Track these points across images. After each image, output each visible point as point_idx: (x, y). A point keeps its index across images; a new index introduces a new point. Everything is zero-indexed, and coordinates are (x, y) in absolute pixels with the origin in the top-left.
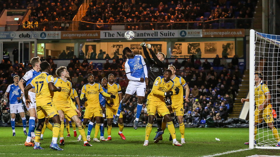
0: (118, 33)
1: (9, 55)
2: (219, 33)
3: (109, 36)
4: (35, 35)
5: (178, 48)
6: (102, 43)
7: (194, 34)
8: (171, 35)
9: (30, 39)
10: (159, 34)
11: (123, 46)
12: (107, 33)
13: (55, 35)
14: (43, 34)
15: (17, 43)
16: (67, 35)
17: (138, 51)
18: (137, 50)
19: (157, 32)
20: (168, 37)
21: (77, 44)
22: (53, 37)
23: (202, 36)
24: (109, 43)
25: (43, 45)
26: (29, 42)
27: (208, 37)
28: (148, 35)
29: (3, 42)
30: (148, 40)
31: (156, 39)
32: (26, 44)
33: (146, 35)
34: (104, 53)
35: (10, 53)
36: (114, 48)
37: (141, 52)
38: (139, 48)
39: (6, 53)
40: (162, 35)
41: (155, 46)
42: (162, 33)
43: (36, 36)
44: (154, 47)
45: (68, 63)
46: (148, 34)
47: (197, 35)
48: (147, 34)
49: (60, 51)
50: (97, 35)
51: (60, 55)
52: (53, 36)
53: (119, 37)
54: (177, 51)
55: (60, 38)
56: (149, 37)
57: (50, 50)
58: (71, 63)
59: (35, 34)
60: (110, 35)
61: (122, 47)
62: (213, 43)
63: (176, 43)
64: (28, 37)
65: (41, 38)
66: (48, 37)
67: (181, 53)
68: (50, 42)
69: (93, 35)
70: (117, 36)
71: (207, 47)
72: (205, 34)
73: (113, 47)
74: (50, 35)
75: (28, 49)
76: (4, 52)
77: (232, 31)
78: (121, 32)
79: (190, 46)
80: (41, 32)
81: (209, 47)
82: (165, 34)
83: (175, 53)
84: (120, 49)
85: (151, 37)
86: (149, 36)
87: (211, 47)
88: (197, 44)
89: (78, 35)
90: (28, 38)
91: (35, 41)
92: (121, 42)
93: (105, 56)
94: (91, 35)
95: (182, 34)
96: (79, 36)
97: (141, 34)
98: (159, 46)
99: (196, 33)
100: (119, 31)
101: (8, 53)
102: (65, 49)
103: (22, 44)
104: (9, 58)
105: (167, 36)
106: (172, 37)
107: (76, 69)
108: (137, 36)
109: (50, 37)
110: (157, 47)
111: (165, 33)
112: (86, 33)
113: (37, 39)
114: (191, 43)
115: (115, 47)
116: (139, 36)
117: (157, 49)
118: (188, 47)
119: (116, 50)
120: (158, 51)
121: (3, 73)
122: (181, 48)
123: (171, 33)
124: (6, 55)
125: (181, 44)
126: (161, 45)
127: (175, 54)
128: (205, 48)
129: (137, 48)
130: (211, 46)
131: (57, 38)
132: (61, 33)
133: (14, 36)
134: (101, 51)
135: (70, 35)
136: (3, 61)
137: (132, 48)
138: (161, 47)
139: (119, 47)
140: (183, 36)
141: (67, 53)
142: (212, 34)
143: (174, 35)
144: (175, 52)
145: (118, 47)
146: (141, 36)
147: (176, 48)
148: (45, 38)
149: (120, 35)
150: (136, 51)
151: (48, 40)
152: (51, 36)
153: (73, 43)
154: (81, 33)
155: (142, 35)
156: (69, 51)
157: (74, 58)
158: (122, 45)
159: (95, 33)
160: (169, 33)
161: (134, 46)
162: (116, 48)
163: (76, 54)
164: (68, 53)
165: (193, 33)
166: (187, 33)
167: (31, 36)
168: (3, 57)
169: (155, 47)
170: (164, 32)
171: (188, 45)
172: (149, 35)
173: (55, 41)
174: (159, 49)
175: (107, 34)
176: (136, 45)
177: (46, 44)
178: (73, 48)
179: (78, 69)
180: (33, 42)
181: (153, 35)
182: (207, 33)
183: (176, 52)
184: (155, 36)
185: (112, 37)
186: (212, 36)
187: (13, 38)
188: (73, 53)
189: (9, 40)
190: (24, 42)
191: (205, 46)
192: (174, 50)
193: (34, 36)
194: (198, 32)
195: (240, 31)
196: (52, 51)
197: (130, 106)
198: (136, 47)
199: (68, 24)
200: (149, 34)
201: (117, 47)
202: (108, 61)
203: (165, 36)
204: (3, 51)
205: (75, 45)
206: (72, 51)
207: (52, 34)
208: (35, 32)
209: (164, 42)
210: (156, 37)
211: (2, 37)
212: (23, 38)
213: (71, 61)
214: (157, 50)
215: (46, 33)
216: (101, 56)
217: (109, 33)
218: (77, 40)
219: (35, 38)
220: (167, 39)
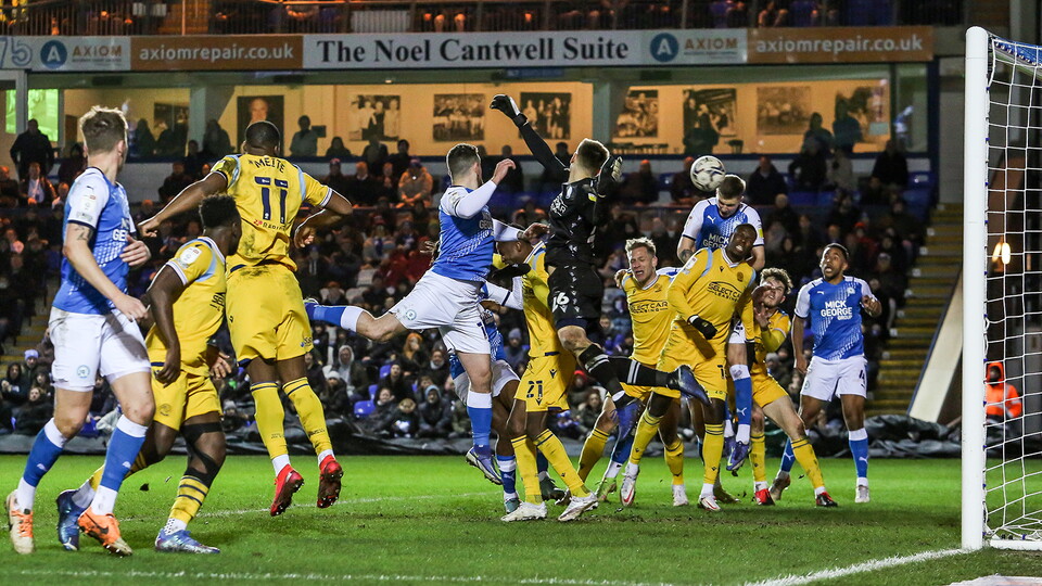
0: (379, 44)
2: (820, 46)
3: (340, 59)
4: (17, 52)
5: (639, 109)
6: (308, 89)
7: (713, 49)
8: (610, 56)
10: (559, 49)
12: (330, 45)
13: (104, 51)
14: (54, 49)
16: (159, 54)
17: (468, 123)
18: (463, 119)
19: (551, 41)
20: (596, 61)
21: (201, 93)
22: (95, 61)
23: (745, 58)
24: (340, 87)
25: (51, 95)
27: (776, 61)
28: (509, 55)
30: (510, 73)
31: (544, 72)
33: (502, 52)
34: (321, 131)
36: (363, 110)
37: (478, 127)
38: (470, 110)
40: (570, 54)
41: (542, 103)
42: (571, 43)
43: (21, 55)
44: (536, 106)
46: (511, 48)
47: (724, 53)
48: (507, 48)
50: (288, 53)
52: (99, 56)
53: (384, 62)
54: (638, 124)
55: (127, 67)
56: (514, 62)
59: (16, 49)
60: (344, 52)
61: (398, 108)
62: (794, 90)
63: (633, 88)
65: (43, 67)
66: (74, 61)
67: (653, 133)
68: (84, 82)
69: (270, 52)
70: (377, 60)
71: (769, 105)
72: (759, 50)
73: (356, 106)
74: (83, 51)
77: (880, 38)
78: (391, 42)
79: (692, 102)
80: (43, 40)
81: (777, 108)
82: (584, 47)
83: (630, 132)
84: (388, 113)
85: (523, 61)
86: (513, 55)
87: (787, 107)
88: (722, 91)
89: (204, 53)
91: (18, 76)
92: (392, 83)
94: (262, 53)
95: (661, 51)
96: (210, 55)
97: (480, 48)
98: (558, 102)
99: (718, 44)
100: (384, 38)
105: (592, 56)
106: (616, 61)
108: (464, 58)
109: (83, 60)
110: (549, 106)
111: (587, 42)
112: (241, 43)
113: (28, 71)
114: (698, 88)
115: (368, 104)
116: (471, 58)
117: (549, 114)
118: (686, 104)
119: (371, 120)
120: (552, 124)
122: (656, 112)
123: (610, 45)
125: (654, 94)
126: (566, 98)
127: (627, 136)
128: (760, 109)
129: (465, 113)
130: (784, 102)
131: (113, 67)
132: (133, 42)
134: (304, 121)
135: (171, 54)
137: (443, 109)
138: (565, 108)
139: (386, 106)
140: (665, 57)
142: (788, 49)
143: (623, 53)
144: (629, 126)
145: (379, 105)
146: (480, 58)
147: (632, 112)
148: (63, 68)
149: (389, 55)
150: (459, 123)
151: (75, 75)
152: (88, 57)
153: (182, 87)
154: (221, 45)
155: (484, 51)
157: (187, 152)
158: (397, 98)
159: (279, 43)
160: (605, 43)
161: (448, 102)
162: (373, 111)
163: (197, 132)
165: (706, 44)
166: (682, 44)
169: (541, 108)
170: (580, 42)
171: (687, 95)
172: (518, 54)
173: (106, 83)
174: (558, 113)
175: (333, 51)
176: (459, 96)
177: (66, 92)
178: (182, 110)
180: (9, 85)
181: (532, 54)
182: (768, 46)
183: (634, 126)
184: (542, 57)
185: (353, 64)
186: (791, 60)
188: (183, 130)
191: (760, 99)
192: (622, 119)
193: (13, 58)
194: (728, 40)
195: (914, 37)
197: (433, 366)
198: (457, 107)
199: (164, 7)
200: (515, 47)
201: (373, 106)
202: (338, 165)
203: (584, 56)
205: (191, 96)
206: (180, 121)
207: (92, 51)
208: (17, 38)
209: (579, 84)
210: (546, 62)
213: (175, 166)
214: (549, 121)
215: (66, 44)
217: (340, 43)
218: (201, 74)
219: (15, 66)
220: (594, 69)
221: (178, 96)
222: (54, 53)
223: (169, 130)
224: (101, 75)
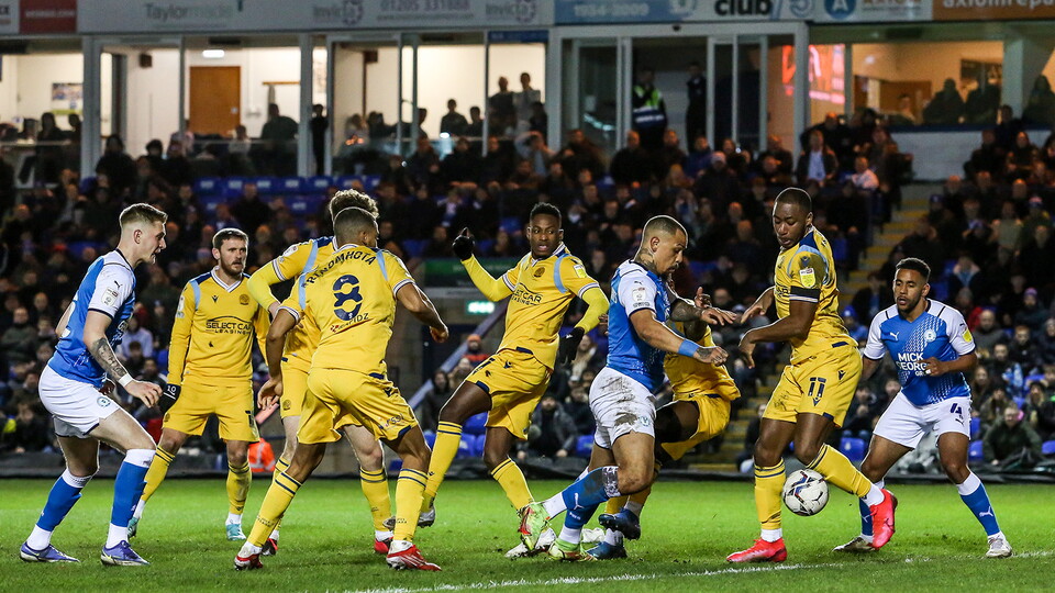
1: (662, 109)
9: (771, 20)
15: (699, 44)
21: (1018, 47)
22: (891, 9)
25: (838, 52)
26: (759, 36)
29: (635, 40)
32: (749, 48)
35: (673, 98)
39: (648, 96)
49: (926, 86)
51: (926, 103)
52: (894, 4)
55: (927, 15)
57: (874, 79)
58: (983, 145)
64: (759, 11)
65: (828, 18)
66: (865, 9)
68: (876, 35)
75: (757, 74)
76: (640, 93)
90: (760, 17)
91: (799, 31)
96: (1028, 1)
101: (658, 94)
102: (956, 76)
103: (729, 48)
104: (664, 123)
107: (1013, 177)
109: (874, 9)
113: (810, 23)
121: (632, 202)
124: (648, 107)
131: (911, 16)
133: (688, 8)
136: (630, 139)
141: (964, 95)
148: (851, 18)
151: (868, 27)
152: (880, 5)
153: (995, 39)
156: (973, 86)
157: (999, 120)
163: (1014, 97)
164: (972, 94)
167: (776, 6)
168: (635, 116)
177: (857, 48)
178: (995, 67)
179: (1020, 182)
180: (788, 40)
187: (687, 15)
188: (995, 92)
189: (665, 31)
190: (739, 37)
196: (883, 83)
205: (1005, 50)
206: (992, 81)
211: (625, 14)
212: (737, 17)
213: (984, 135)
218: (1017, 23)
219: (795, 18)
221: (990, 51)
223: (979, 90)
224: (897, 27)
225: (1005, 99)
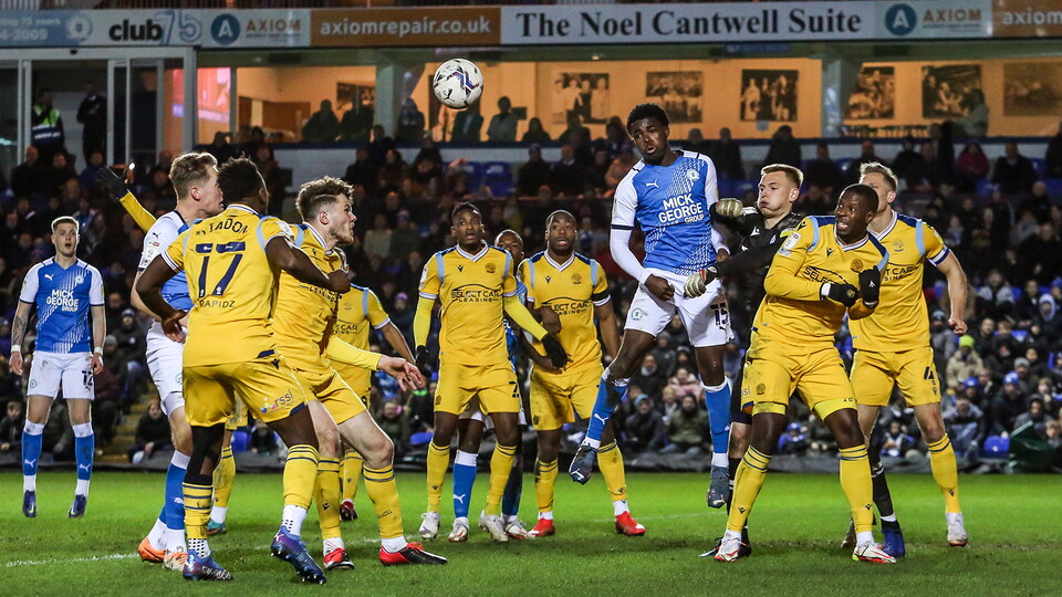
0: (586, 16)
1: (60, 125)
3: (542, 33)
4: (186, 26)
5: (874, 88)
6: (506, 67)
7: (954, 22)
8: (840, 29)
9: (161, 45)
10: (784, 22)
11: (612, 81)
12: (531, 18)
13: (281, 25)
14: (226, 23)
15: (101, 66)
16: (342, 28)
17: (685, 104)
18: (679, 99)
19: (775, 13)
20: (825, 35)
21: (389, 71)
22: (272, 36)
23: (989, 31)
24: (544, 65)
25: (223, 75)
26: (158, 59)
27: (1024, 35)
28: (729, 28)
29: (34, 63)
30: (731, 49)
31: (768, 47)
32: (142, 70)
33: (722, 26)
34: (521, 113)
35: (66, 113)
36: (568, 90)
37: (695, 108)
38: (686, 89)
39: (46, 114)
40: (797, 27)
41: (766, 81)
42: (797, 14)
43: (190, 30)
44: (759, 85)
45: (347, 165)
46: (731, 21)
47: (966, 26)
48: (726, 20)
49: (307, 106)
50: (484, 26)
51: (305, 122)
52: (275, 31)
53: (591, 37)
54: (872, 104)
55: (306, 41)
56: (734, 36)
57: (258, 100)
58: (358, 161)
59: (184, 23)
60: (547, 26)
61: (607, 87)
62: (1044, 66)
63: (867, 65)
64: (150, 37)
65: (214, 44)
66: (248, 36)
67: (889, 114)
68: (259, 60)
69: (465, 26)
70: (583, 34)
71: (1017, 84)
72: (1005, 22)
73: (560, 85)
74: (258, 26)
75: (153, 95)
76: (39, 112)
78: (598, 14)
79: (932, 80)
80: (216, 13)
81: (1026, 86)
82: (812, 19)
83: (863, 113)
84: (595, 93)
85: (745, 35)
86: (734, 29)
87: (1037, 86)
88: (965, 68)
89: (392, 27)
90: (151, 42)
91: (186, 54)
92: (599, 60)
93: (522, 128)
94: (456, 27)
95: (897, 23)
96: (398, 30)
97: (697, 21)
98: (783, 81)
99: (960, 15)
100: (591, 10)
101: (56, 113)
102: (333, 97)
103: (124, 70)
104: (61, 139)
105: (820, 29)
106: (847, 35)
107: (385, 192)
108: (679, 31)
109: (258, 36)
110: (775, 84)
111: (816, 15)
112: (432, 16)
113: (197, 48)
114: (938, 64)
115: (573, 83)
116: (687, 31)
117: (774, 94)
118: (925, 83)
119: (577, 101)
120: (777, 105)
121: (32, 214)
122: (893, 90)
123: (840, 17)
124: (45, 125)
125: (889, 71)
126: (792, 76)
127: (860, 118)
128: (1007, 88)
129: (680, 92)
130: (1033, 79)
131: (291, 43)
132: (314, 17)
133: (84, 33)
134: (504, 102)
135: (355, 28)
136: (29, 154)
137: (656, 87)
138: (792, 87)
139: (594, 86)
140: (901, 30)
141: (340, 115)
142: (1038, 22)
143: (855, 26)
144: (862, 108)
145: (586, 84)
146: (697, 31)
147: (865, 91)
148: (236, 44)
149: (596, 28)
150: (674, 103)
151: (249, 52)
152: (263, 32)
153: (368, 64)
154: (411, 18)
155: (701, 23)
156: (349, 106)
157: (372, 139)
158: (606, 76)
159: (474, 16)
160: (835, 14)
161: (663, 80)
162: (579, 91)
163: (385, 118)
164: (348, 115)
165: (946, 15)
166: (920, 15)
167: (166, 33)
168: (34, 133)
169: (765, 87)
170: (809, 13)
171: (926, 72)
172: (738, 28)
173: (282, 59)
174: (783, 92)
175: (534, 24)
176: (674, 74)
177: (239, 70)
179: (392, 194)
180: (175, 63)
181: (755, 27)
182: (1015, 18)
183: (867, 107)
184: (765, 30)
185: (557, 39)
186: (1041, 33)
187: (83, 40)
188: (368, 113)
189: (62, 54)
190: (132, 60)
191: (1007, 76)
192: (855, 99)
193: (181, 33)
194: (971, 12)
196: (266, 104)
197: (644, 371)
198: (671, 86)
200: (735, 20)
201: (579, 86)
202: (538, 150)
203: (812, 29)
204: (33, 104)
205: (377, 76)
206: (366, 103)
207: (268, 25)
208: (185, 12)
209: (806, 60)
210: (770, 36)
211: (27, 38)
212: (130, 42)
213: (358, 153)
215: (239, 19)
216: (504, 128)
217: (542, 16)
218: (390, 50)
219: (184, 43)
220: (824, 44)
221: (364, 75)
222: (225, 27)
223: (353, 110)
224: (279, 52)
225: (378, 120)
